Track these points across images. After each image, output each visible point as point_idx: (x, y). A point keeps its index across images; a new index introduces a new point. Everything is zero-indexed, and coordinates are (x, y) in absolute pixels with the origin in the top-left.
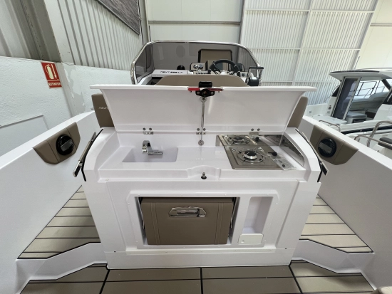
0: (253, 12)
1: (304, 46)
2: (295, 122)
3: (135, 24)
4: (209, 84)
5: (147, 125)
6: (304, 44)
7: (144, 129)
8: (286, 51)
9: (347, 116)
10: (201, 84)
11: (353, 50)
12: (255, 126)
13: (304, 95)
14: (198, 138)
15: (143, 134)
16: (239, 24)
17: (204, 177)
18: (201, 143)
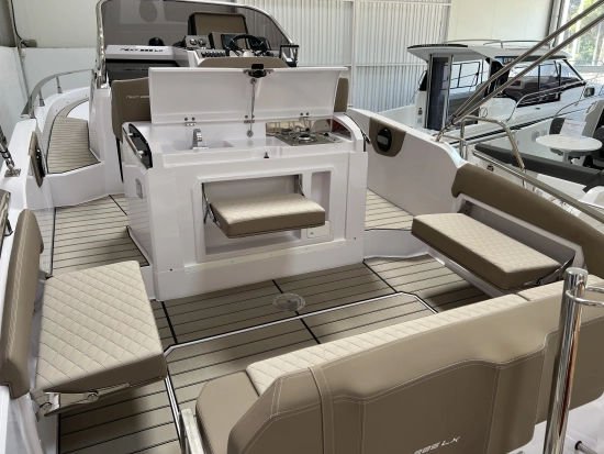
2: (341, 106)
4: (261, 66)
5: (189, 115)
7: (186, 119)
10: (254, 66)
11: (440, 5)
12: (304, 110)
13: (341, 76)
14: (246, 127)
15: (183, 128)
17: (267, 157)
18: (250, 133)
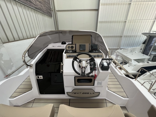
0: (104, 4)
1: (128, 19)
3: (49, 12)
6: (128, 18)
8: (120, 22)
9: (151, 54)
11: (152, 20)
16: (97, 10)
